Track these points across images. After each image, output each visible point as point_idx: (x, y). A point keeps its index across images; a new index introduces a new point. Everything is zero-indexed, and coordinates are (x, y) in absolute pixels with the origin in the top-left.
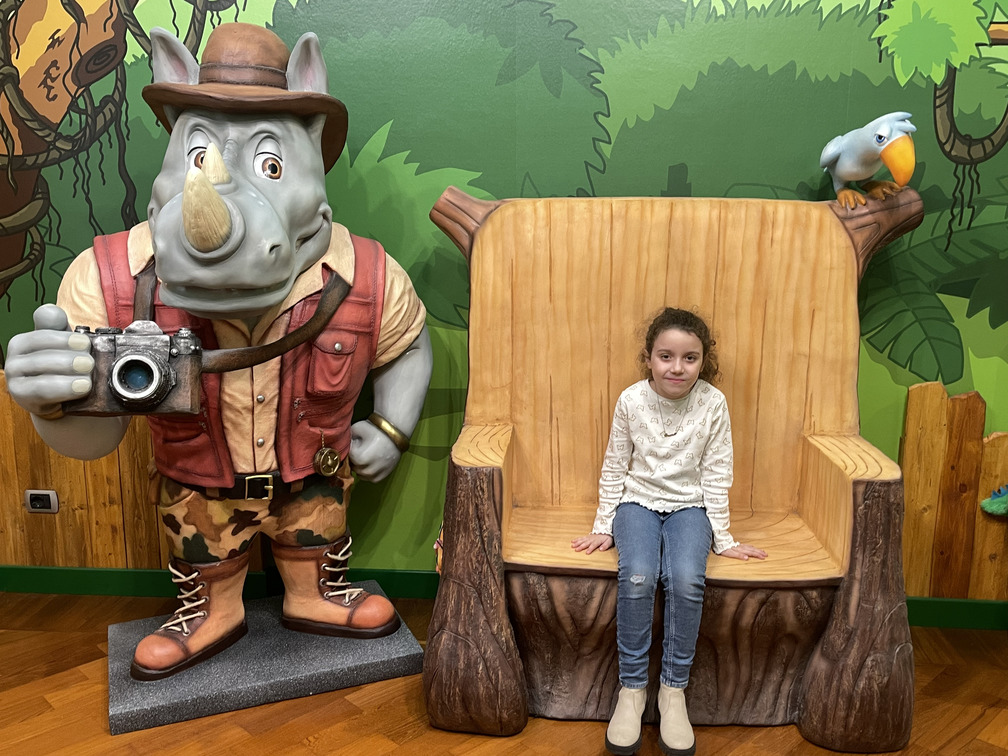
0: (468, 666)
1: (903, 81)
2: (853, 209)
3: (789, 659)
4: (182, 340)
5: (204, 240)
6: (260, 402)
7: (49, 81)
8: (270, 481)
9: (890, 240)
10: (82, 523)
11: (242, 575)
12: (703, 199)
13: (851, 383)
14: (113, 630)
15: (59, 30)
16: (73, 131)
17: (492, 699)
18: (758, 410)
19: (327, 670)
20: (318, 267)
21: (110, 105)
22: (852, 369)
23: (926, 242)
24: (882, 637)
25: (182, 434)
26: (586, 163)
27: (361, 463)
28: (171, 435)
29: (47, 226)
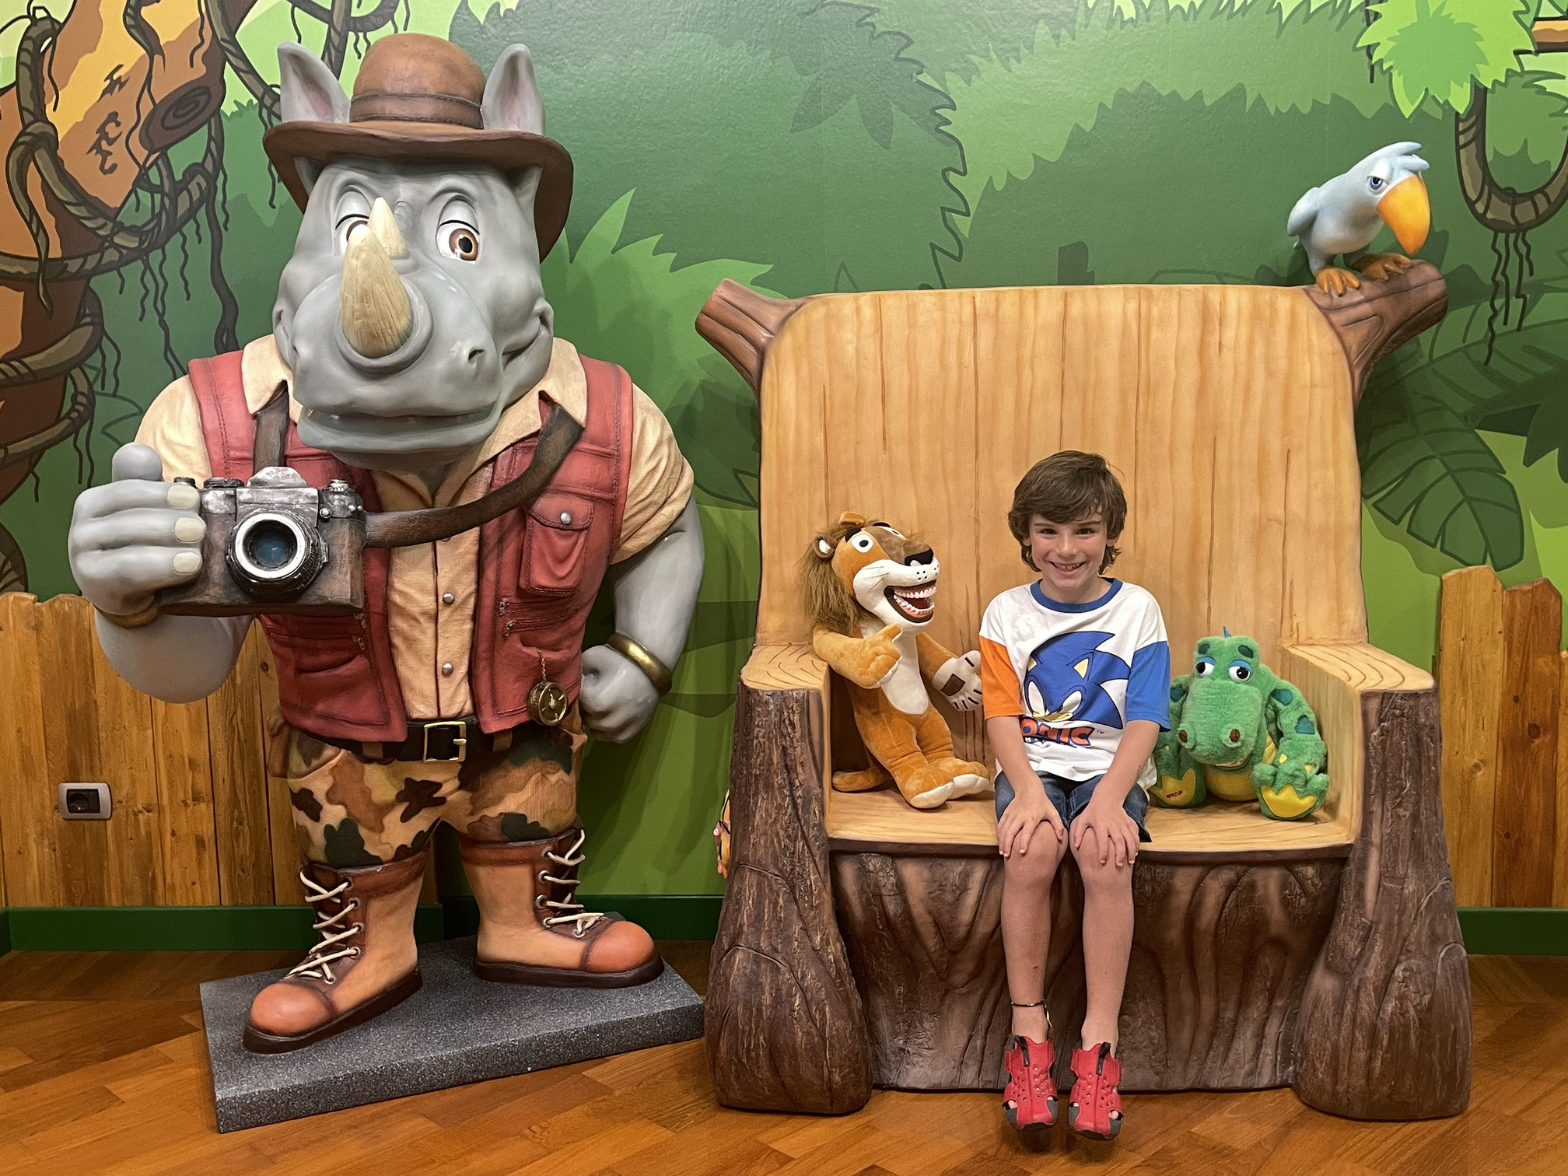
0: (777, 1000)
1: (1407, 109)
2: (1340, 295)
3: (1277, 981)
4: (336, 497)
5: (373, 336)
6: (448, 603)
7: (104, 143)
8: (462, 731)
9: (1400, 342)
10: (149, 834)
11: (413, 892)
12: (1112, 286)
13: (1350, 561)
14: (207, 990)
15: (120, 67)
16: (141, 218)
17: (815, 1053)
18: (1209, 608)
19: (554, 1031)
20: (533, 399)
21: (199, 179)
22: (1351, 541)
23: (1456, 351)
24: (1418, 932)
25: (325, 658)
26: (933, 247)
27: (599, 709)
28: (309, 661)
29: (99, 365)
